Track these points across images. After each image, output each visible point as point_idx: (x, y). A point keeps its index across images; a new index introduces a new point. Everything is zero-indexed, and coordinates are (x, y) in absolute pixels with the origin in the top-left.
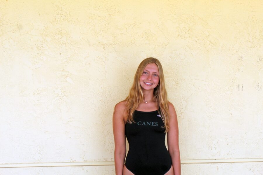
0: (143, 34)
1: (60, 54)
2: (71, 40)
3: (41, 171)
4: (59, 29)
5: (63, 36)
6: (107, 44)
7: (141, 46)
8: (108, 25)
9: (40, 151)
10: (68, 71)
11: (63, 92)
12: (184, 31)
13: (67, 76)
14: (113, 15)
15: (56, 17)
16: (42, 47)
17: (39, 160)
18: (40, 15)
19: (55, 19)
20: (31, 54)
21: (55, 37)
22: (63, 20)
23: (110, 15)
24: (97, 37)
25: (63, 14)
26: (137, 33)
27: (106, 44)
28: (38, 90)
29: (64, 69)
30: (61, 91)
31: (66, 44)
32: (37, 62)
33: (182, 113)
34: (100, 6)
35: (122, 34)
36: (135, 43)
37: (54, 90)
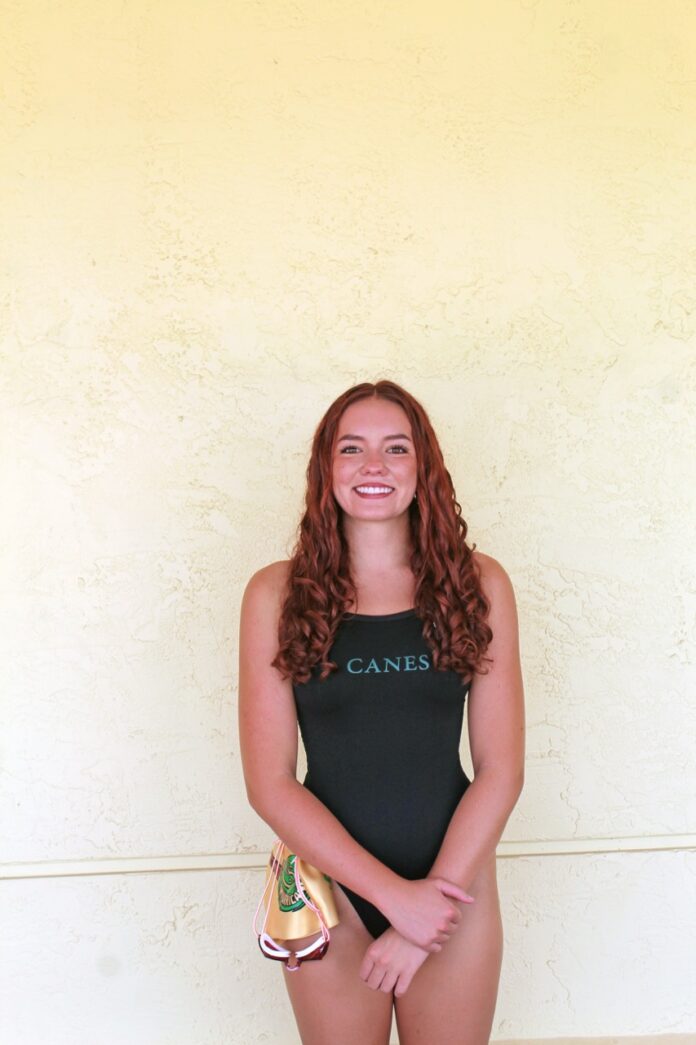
0: (512, 326)
1: (182, 417)
2: (220, 361)
3: (120, 891)
4: (172, 316)
5: (189, 346)
6: (367, 372)
7: (504, 374)
8: (370, 292)
9: (110, 810)
10: (214, 487)
11: (196, 573)
12: (681, 306)
13: (211, 505)
14: (387, 252)
15: (157, 269)
16: (107, 391)
17: (109, 848)
18: (94, 263)
19: (157, 278)
20: (65, 423)
21: (155, 349)
22: (189, 279)
23: (376, 253)
24: (327, 342)
25: (185, 257)
26: (487, 322)
27: (361, 370)
28: (95, 564)
29: (196, 480)
30: (190, 569)
31: (201, 377)
32: (88, 455)
33: (681, 642)
34: (333, 219)
35: (427, 327)
36: (479, 362)
37: (160, 565)
